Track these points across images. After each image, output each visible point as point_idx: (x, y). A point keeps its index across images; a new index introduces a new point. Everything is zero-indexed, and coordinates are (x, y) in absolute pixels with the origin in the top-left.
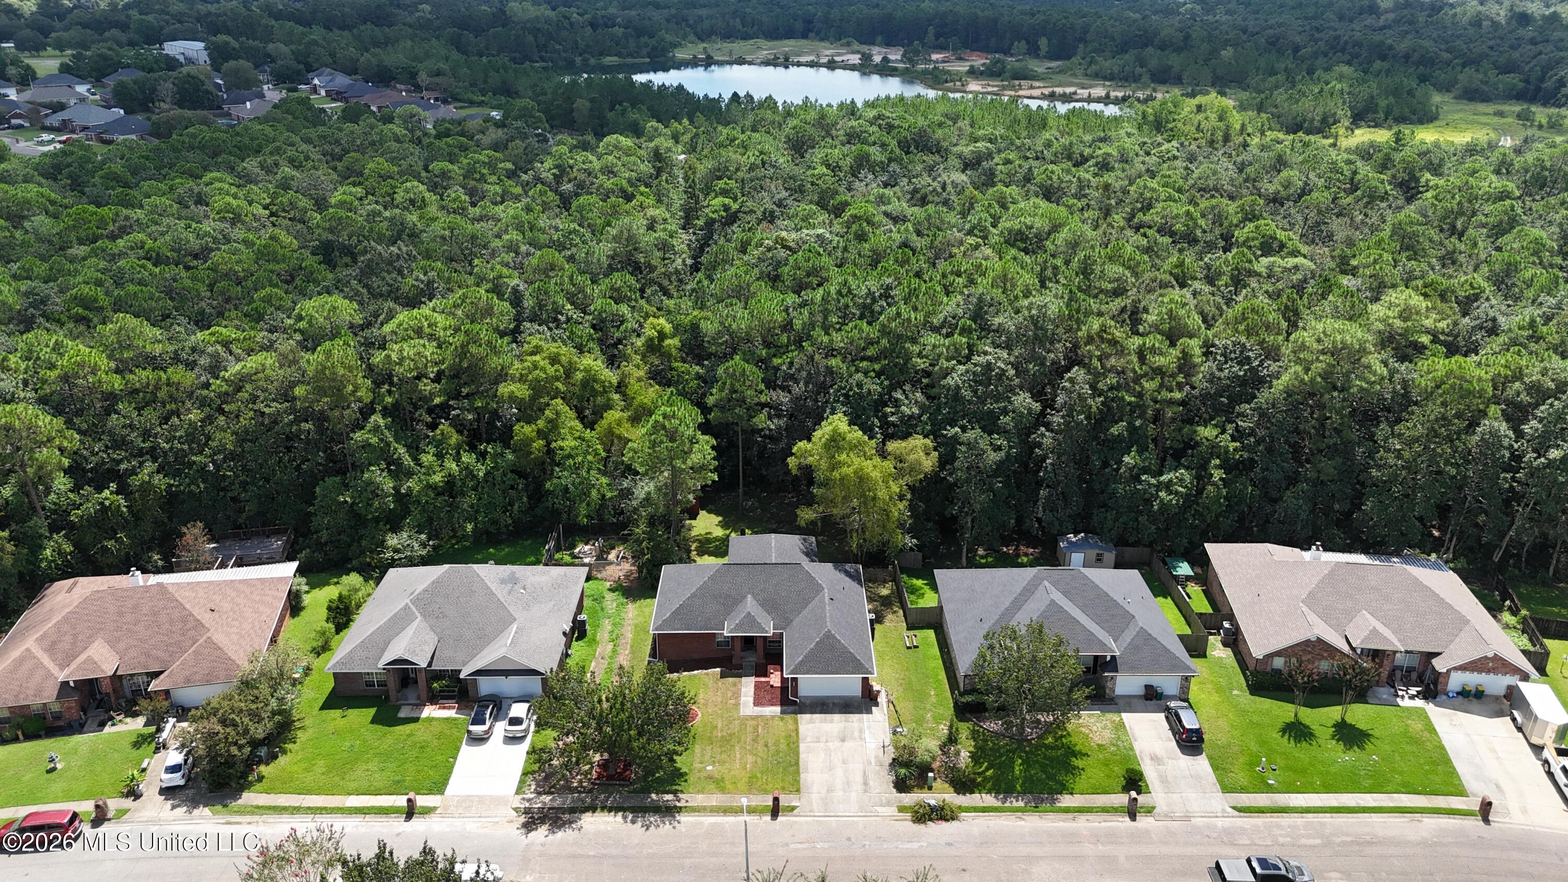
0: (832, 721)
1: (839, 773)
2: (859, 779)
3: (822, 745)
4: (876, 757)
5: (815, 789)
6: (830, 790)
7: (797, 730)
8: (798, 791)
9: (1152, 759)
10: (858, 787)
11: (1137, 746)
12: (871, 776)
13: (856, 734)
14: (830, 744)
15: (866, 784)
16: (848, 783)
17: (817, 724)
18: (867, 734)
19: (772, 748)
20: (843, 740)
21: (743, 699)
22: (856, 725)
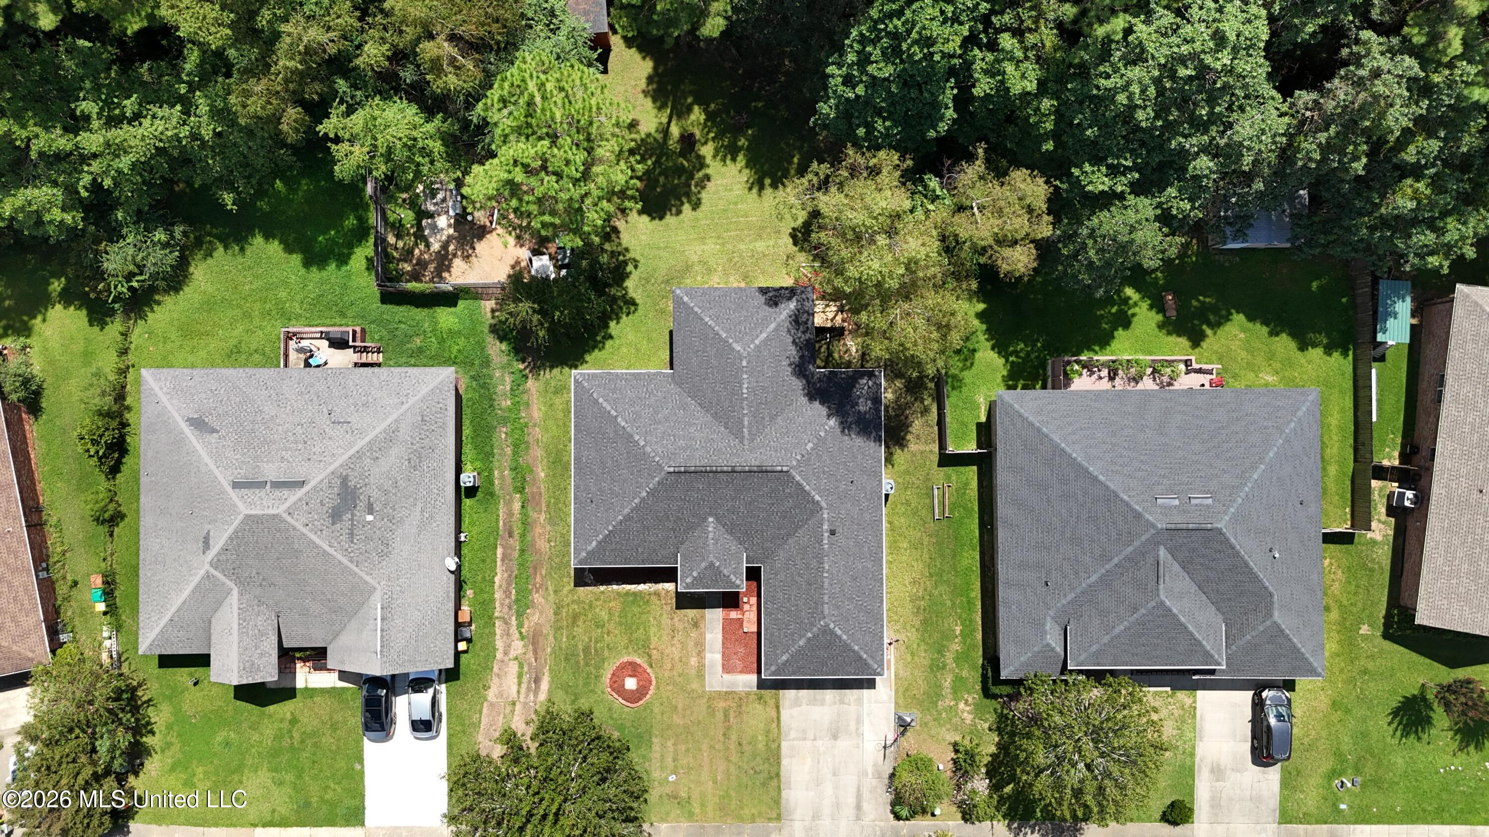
0: (823, 703)
1: (828, 790)
2: (851, 801)
3: (809, 743)
4: (875, 765)
5: (797, 815)
6: (816, 816)
7: (778, 718)
8: (779, 818)
9: (1212, 771)
10: (850, 811)
11: (1200, 751)
12: (866, 795)
13: (853, 725)
14: (819, 743)
15: (859, 807)
16: (838, 806)
17: (804, 708)
18: (866, 727)
19: (747, 748)
20: (835, 737)
21: (708, 656)
22: (853, 709)
